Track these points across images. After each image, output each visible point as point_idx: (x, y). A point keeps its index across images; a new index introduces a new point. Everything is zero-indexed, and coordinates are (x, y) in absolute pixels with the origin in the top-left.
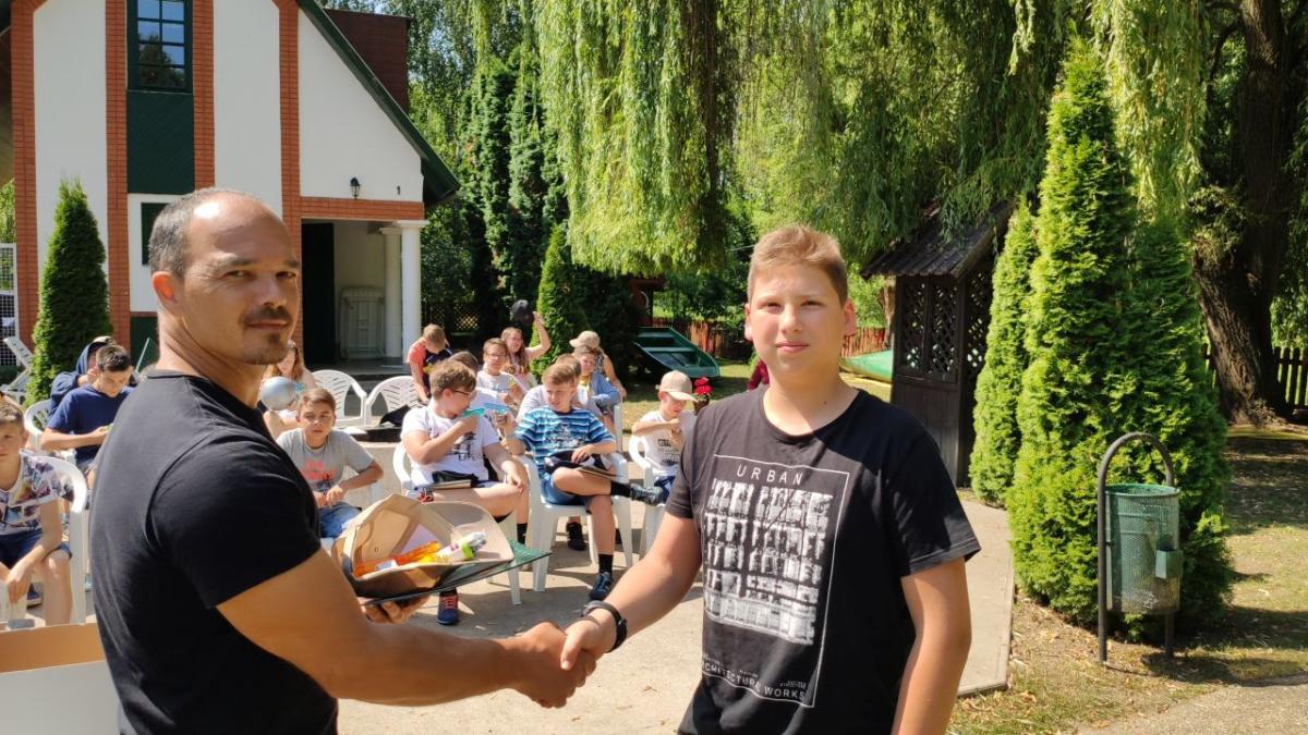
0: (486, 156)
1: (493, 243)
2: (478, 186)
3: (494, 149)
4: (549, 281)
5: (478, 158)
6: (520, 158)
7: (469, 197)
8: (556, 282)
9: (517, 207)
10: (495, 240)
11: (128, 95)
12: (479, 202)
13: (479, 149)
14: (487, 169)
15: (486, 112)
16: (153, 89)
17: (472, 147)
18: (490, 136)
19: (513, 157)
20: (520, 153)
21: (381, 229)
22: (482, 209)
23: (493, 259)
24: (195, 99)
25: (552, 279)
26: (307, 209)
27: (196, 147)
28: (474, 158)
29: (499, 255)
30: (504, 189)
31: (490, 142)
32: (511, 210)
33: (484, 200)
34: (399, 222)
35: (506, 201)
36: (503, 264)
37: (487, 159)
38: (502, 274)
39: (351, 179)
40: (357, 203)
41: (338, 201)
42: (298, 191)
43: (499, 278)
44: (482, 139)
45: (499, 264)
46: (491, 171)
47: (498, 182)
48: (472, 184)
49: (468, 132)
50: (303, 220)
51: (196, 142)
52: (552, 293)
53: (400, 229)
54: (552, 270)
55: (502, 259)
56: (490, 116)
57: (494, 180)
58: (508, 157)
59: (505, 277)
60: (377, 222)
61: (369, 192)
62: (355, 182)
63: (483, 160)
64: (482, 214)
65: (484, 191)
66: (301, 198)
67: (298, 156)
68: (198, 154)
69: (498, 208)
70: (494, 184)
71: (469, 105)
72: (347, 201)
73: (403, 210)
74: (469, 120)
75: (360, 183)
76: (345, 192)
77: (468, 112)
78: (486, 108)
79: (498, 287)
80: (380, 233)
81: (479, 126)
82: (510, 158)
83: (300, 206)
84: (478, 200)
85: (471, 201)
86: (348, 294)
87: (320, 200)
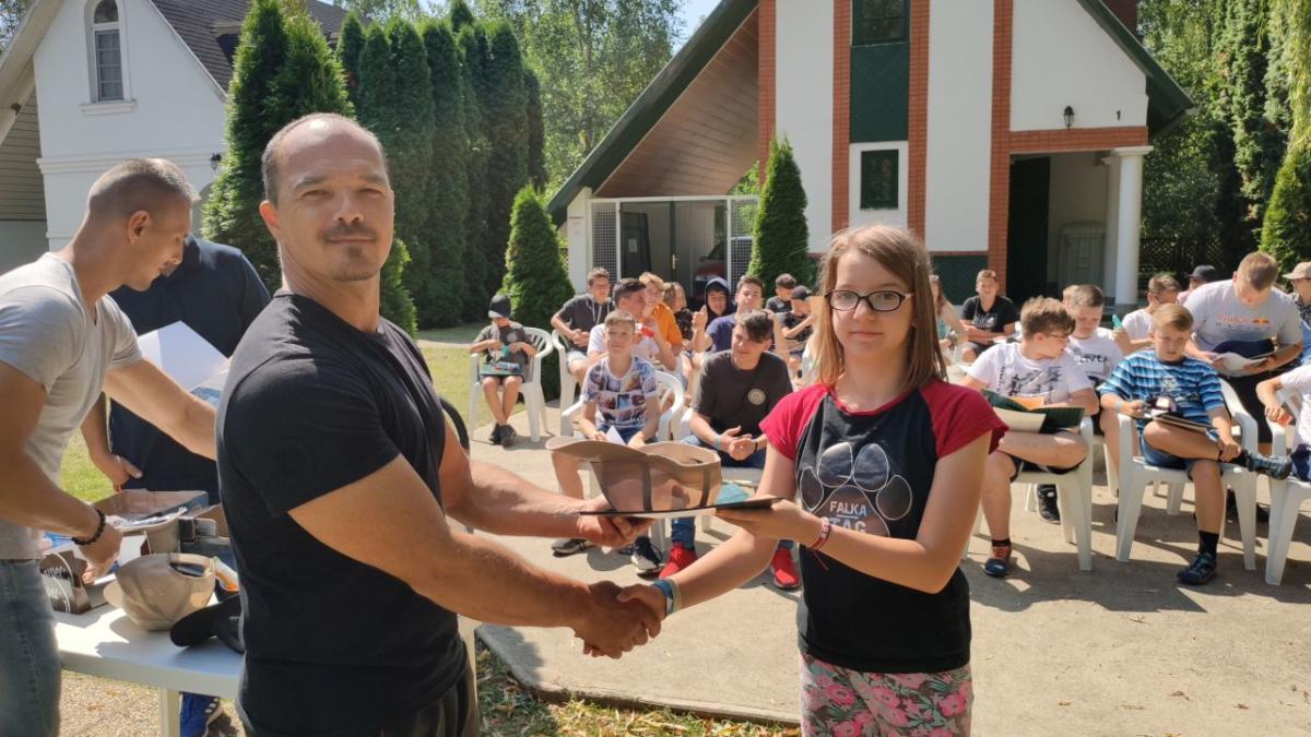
0: (1239, 66)
1: (1244, 167)
2: (1230, 102)
3: (1250, 56)
4: (1277, 207)
5: (1231, 70)
6: (1277, 62)
7: (1218, 116)
8: (1288, 209)
9: (1273, 122)
10: (1246, 163)
11: (853, 51)
12: (1231, 121)
13: (1233, 59)
14: (1240, 81)
15: (1242, 14)
16: (875, 42)
17: (1225, 57)
18: (1245, 42)
19: (1270, 62)
20: (1279, 57)
21: (1104, 160)
22: (1234, 129)
23: (1242, 185)
24: (912, 46)
25: (1284, 204)
26: (1016, 145)
27: (911, 93)
28: (1226, 71)
29: (1250, 180)
30: (1258, 102)
31: (1245, 49)
32: (1266, 124)
33: (1236, 117)
34: (1118, 149)
35: (1260, 116)
36: (1254, 191)
37: (1241, 69)
38: (1253, 202)
39: (1064, 108)
40: (1070, 134)
41: (1049, 133)
42: (1008, 126)
43: (1250, 207)
44: (1235, 47)
45: (1249, 191)
46: (1245, 83)
47: (1252, 95)
48: (1223, 100)
49: (1222, 41)
50: (1012, 156)
51: (911, 88)
52: (1281, 222)
53: (1119, 158)
54: (1283, 193)
55: (1253, 185)
56: (1246, 19)
57: (1248, 93)
58: (1266, 64)
59: (1256, 206)
60: (1097, 150)
61: (1083, 121)
62: (1069, 111)
63: (1236, 71)
64: (1233, 134)
65: (1234, 108)
66: (1011, 133)
67: (1009, 90)
68: (912, 100)
69: (1250, 126)
70: (1248, 98)
71: (1225, 10)
72: (1059, 132)
73: (1125, 136)
74: (1225, 27)
75: (1074, 110)
76: (1057, 123)
77: (1223, 18)
78: (1242, 9)
79: (1246, 219)
80: (1103, 164)
81: (1233, 33)
82: (1267, 65)
83: (1009, 142)
84: (1229, 118)
85: (1221, 119)
86: (1067, 231)
87: (1031, 134)
